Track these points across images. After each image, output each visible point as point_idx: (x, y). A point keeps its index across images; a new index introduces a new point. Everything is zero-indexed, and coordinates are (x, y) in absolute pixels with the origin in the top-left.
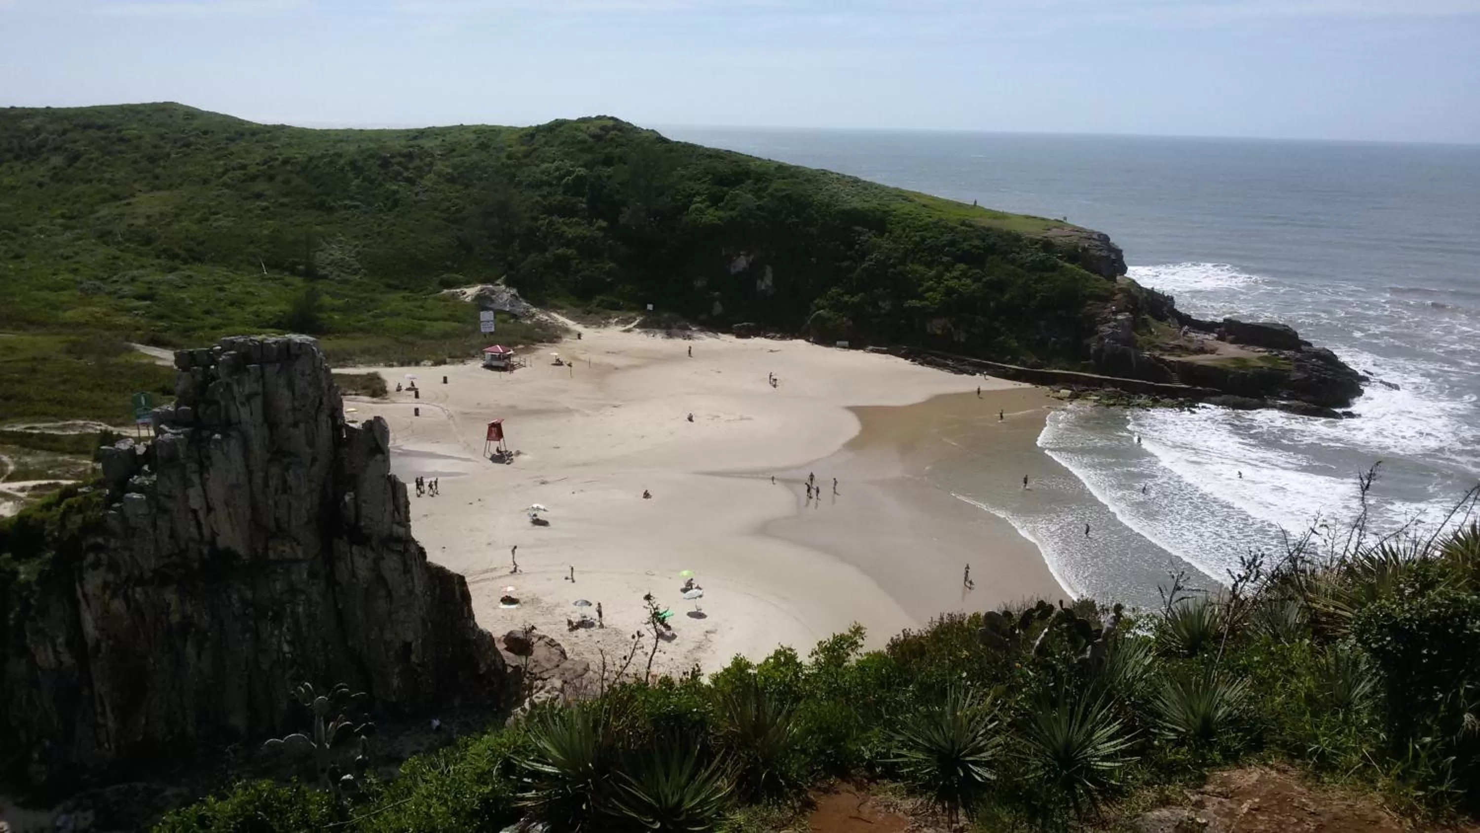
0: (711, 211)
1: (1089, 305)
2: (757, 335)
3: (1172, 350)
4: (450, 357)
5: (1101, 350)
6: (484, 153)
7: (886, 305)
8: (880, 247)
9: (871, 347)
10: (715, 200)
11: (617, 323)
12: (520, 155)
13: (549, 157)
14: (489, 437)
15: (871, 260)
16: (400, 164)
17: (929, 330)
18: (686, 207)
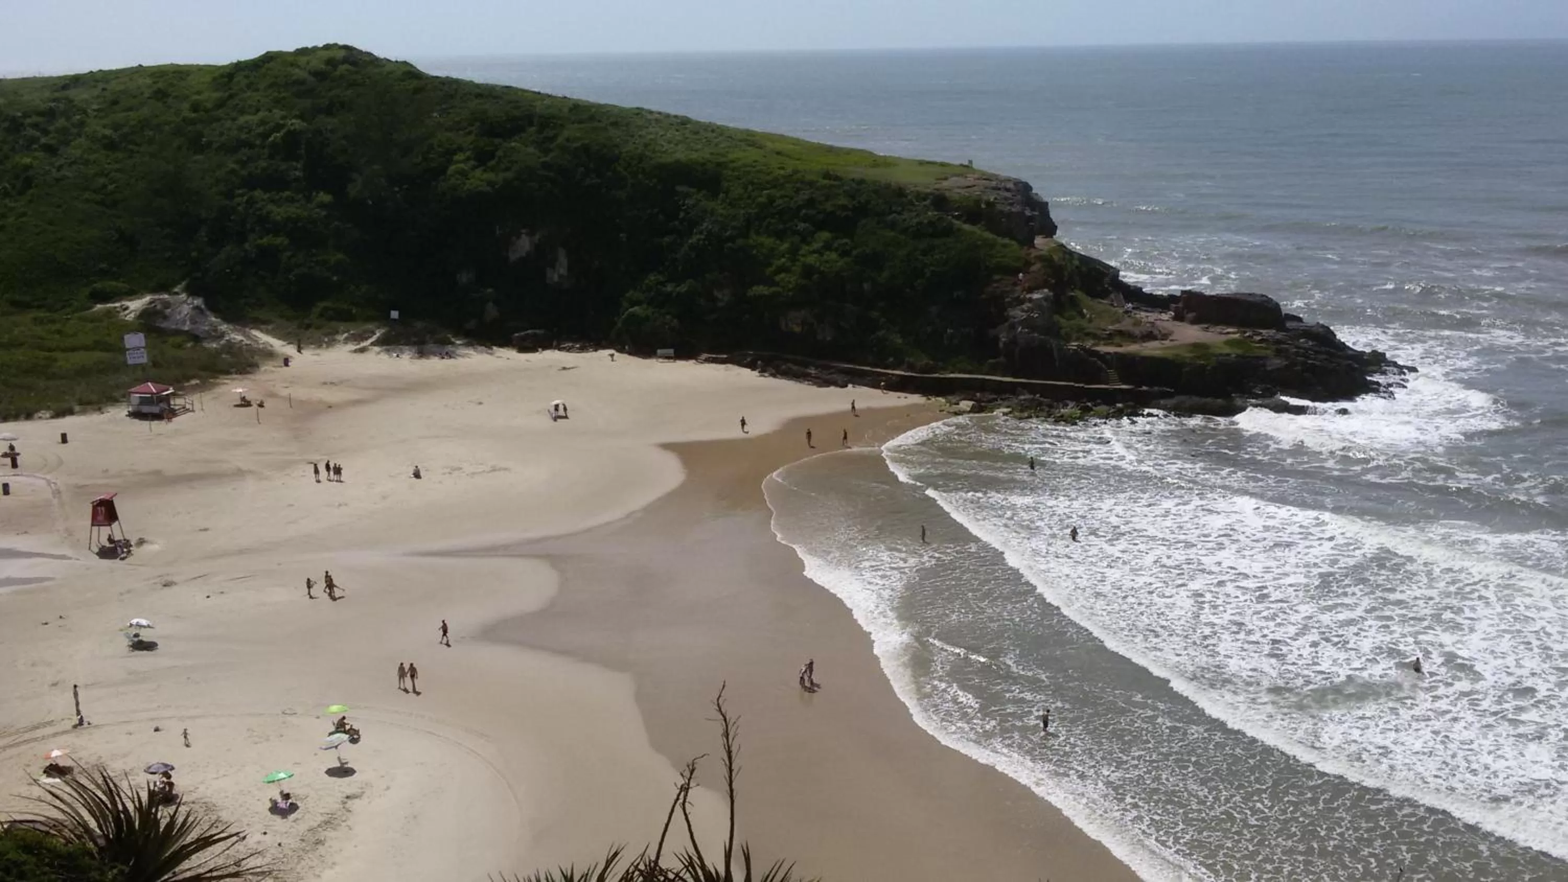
0: (478, 173)
1: (997, 281)
2: (546, 347)
3: (1109, 338)
4: (81, 404)
5: (1013, 342)
6: (160, 104)
7: (723, 296)
8: (712, 213)
9: (704, 356)
10: (482, 158)
11: (346, 341)
12: (209, 105)
13: (250, 106)
14: (95, 522)
15: (701, 233)
16: (35, 126)
17: (783, 327)
18: (442, 170)
